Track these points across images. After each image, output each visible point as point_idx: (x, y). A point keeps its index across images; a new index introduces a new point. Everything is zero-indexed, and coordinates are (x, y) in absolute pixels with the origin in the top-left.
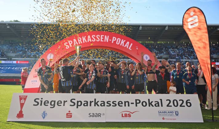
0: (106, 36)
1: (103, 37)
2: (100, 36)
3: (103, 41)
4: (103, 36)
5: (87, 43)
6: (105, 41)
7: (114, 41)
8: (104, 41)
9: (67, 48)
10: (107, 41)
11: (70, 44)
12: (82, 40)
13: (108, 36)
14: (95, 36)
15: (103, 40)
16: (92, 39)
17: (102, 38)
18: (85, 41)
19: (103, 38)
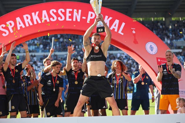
0: (75, 10)
1: (70, 12)
2: (66, 11)
3: (70, 20)
4: (71, 10)
5: (42, 23)
6: (74, 20)
7: (91, 19)
8: (72, 19)
9: (4, 35)
10: (79, 20)
11: (10, 28)
12: (32, 20)
13: (80, 11)
14: (55, 11)
15: (70, 17)
16: (50, 16)
17: (68, 15)
18: (37, 20)
19: (70, 15)
